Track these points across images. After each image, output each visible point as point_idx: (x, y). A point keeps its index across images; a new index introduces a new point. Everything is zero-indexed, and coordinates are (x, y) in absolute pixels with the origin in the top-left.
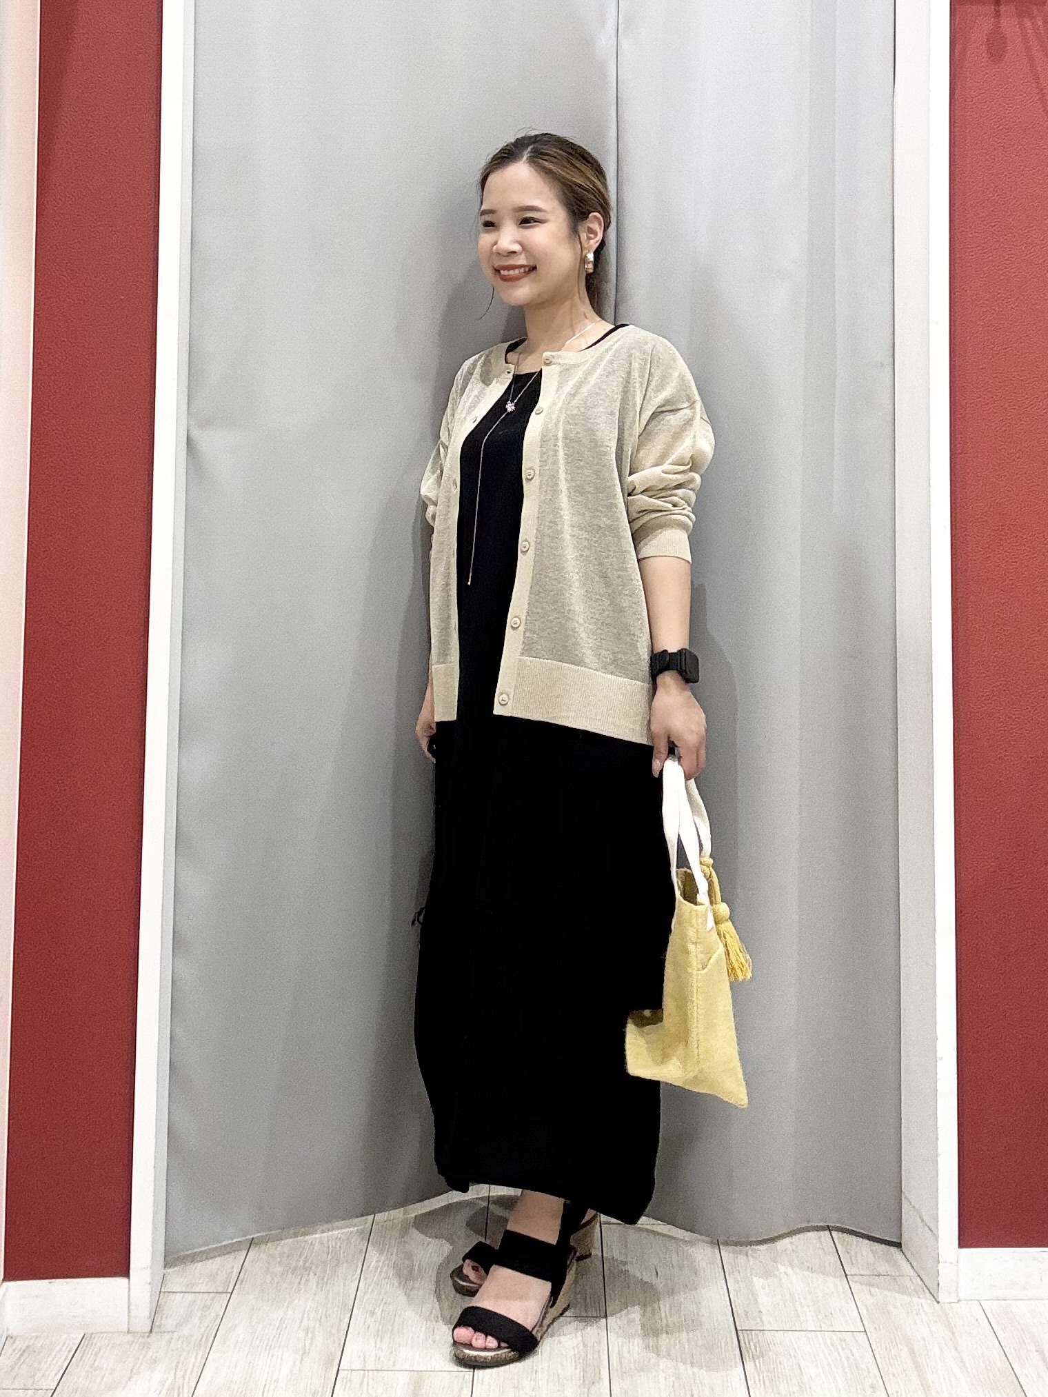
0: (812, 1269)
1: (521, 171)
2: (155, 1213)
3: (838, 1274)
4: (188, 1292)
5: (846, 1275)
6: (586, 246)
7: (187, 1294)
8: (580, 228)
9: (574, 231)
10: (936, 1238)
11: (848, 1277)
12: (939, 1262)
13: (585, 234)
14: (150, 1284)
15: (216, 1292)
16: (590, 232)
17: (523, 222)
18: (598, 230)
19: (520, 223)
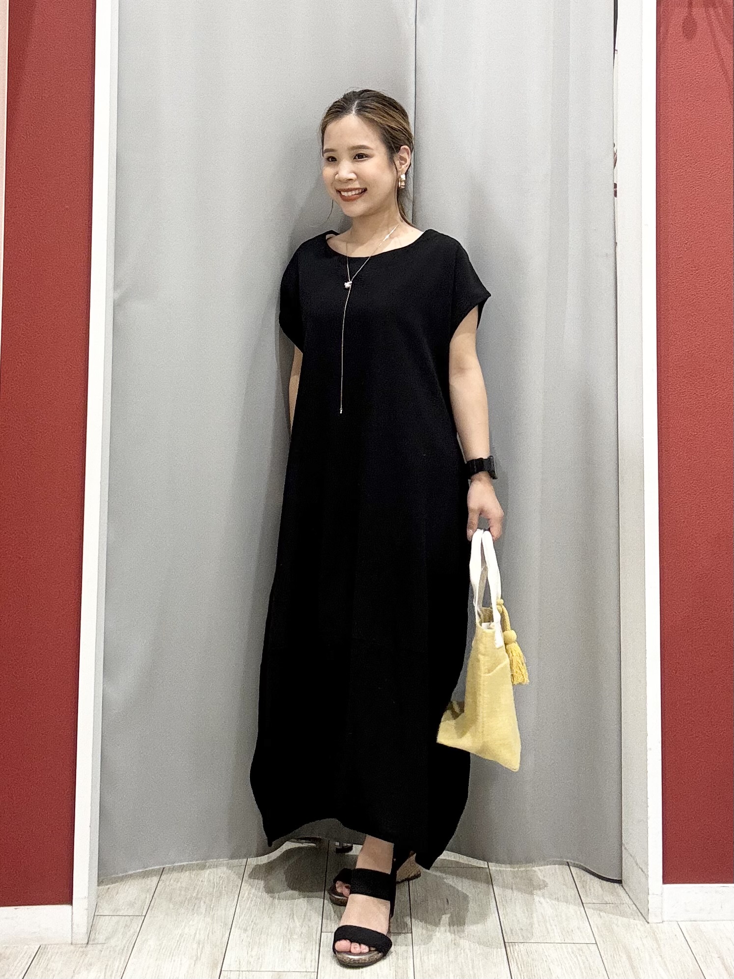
0: (558, 899)
1: (351, 121)
2: (91, 858)
3: (577, 902)
4: (114, 915)
5: (583, 903)
6: (400, 170)
7: (113, 917)
8: (395, 159)
9: (391, 160)
10: (647, 877)
11: (584, 904)
12: (649, 894)
13: (398, 161)
14: (87, 909)
15: (134, 916)
16: (402, 160)
17: (357, 157)
18: (407, 158)
19: (355, 158)
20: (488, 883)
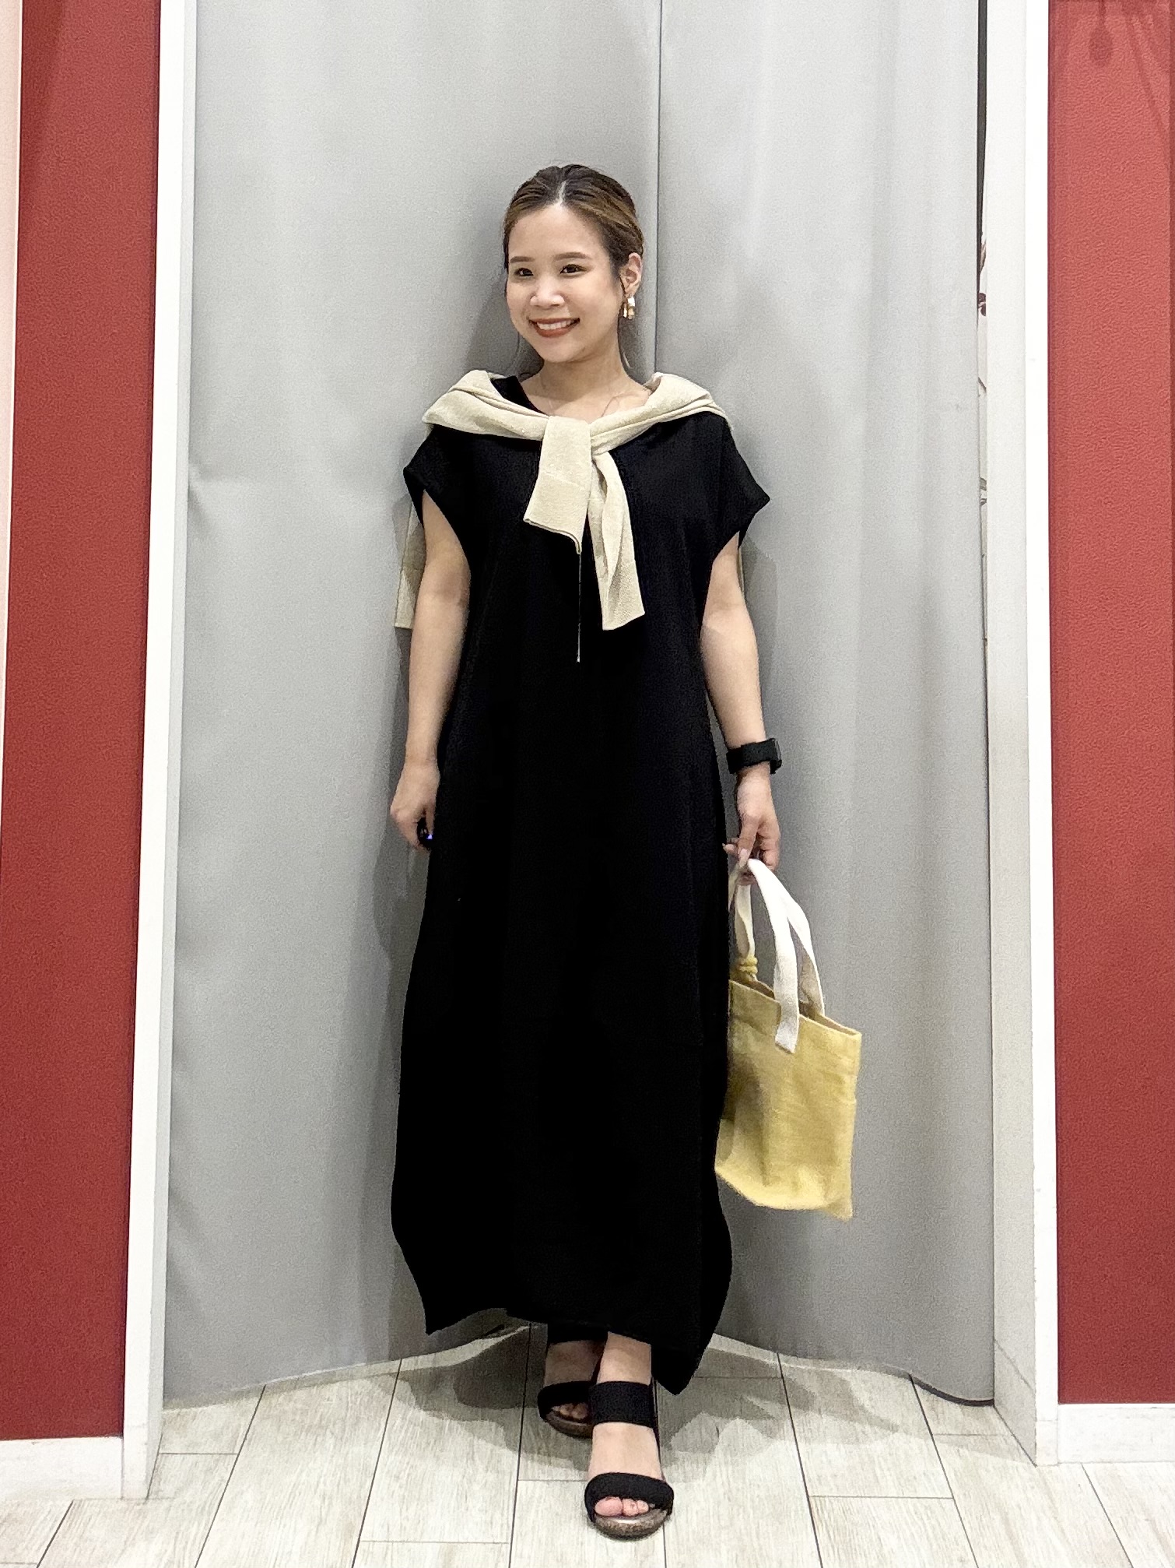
0: (893, 1427)
1: (557, 213)
2: (152, 1362)
3: (922, 1432)
4: (189, 1454)
5: (932, 1435)
6: (627, 289)
7: (187, 1456)
8: (622, 273)
9: (616, 274)
10: (1033, 1393)
11: (934, 1436)
12: (1036, 1420)
13: (626, 277)
14: (146, 1444)
15: (220, 1454)
16: (629, 275)
17: (566, 271)
18: (637, 272)
19: (562, 272)
20: (781, 1402)
